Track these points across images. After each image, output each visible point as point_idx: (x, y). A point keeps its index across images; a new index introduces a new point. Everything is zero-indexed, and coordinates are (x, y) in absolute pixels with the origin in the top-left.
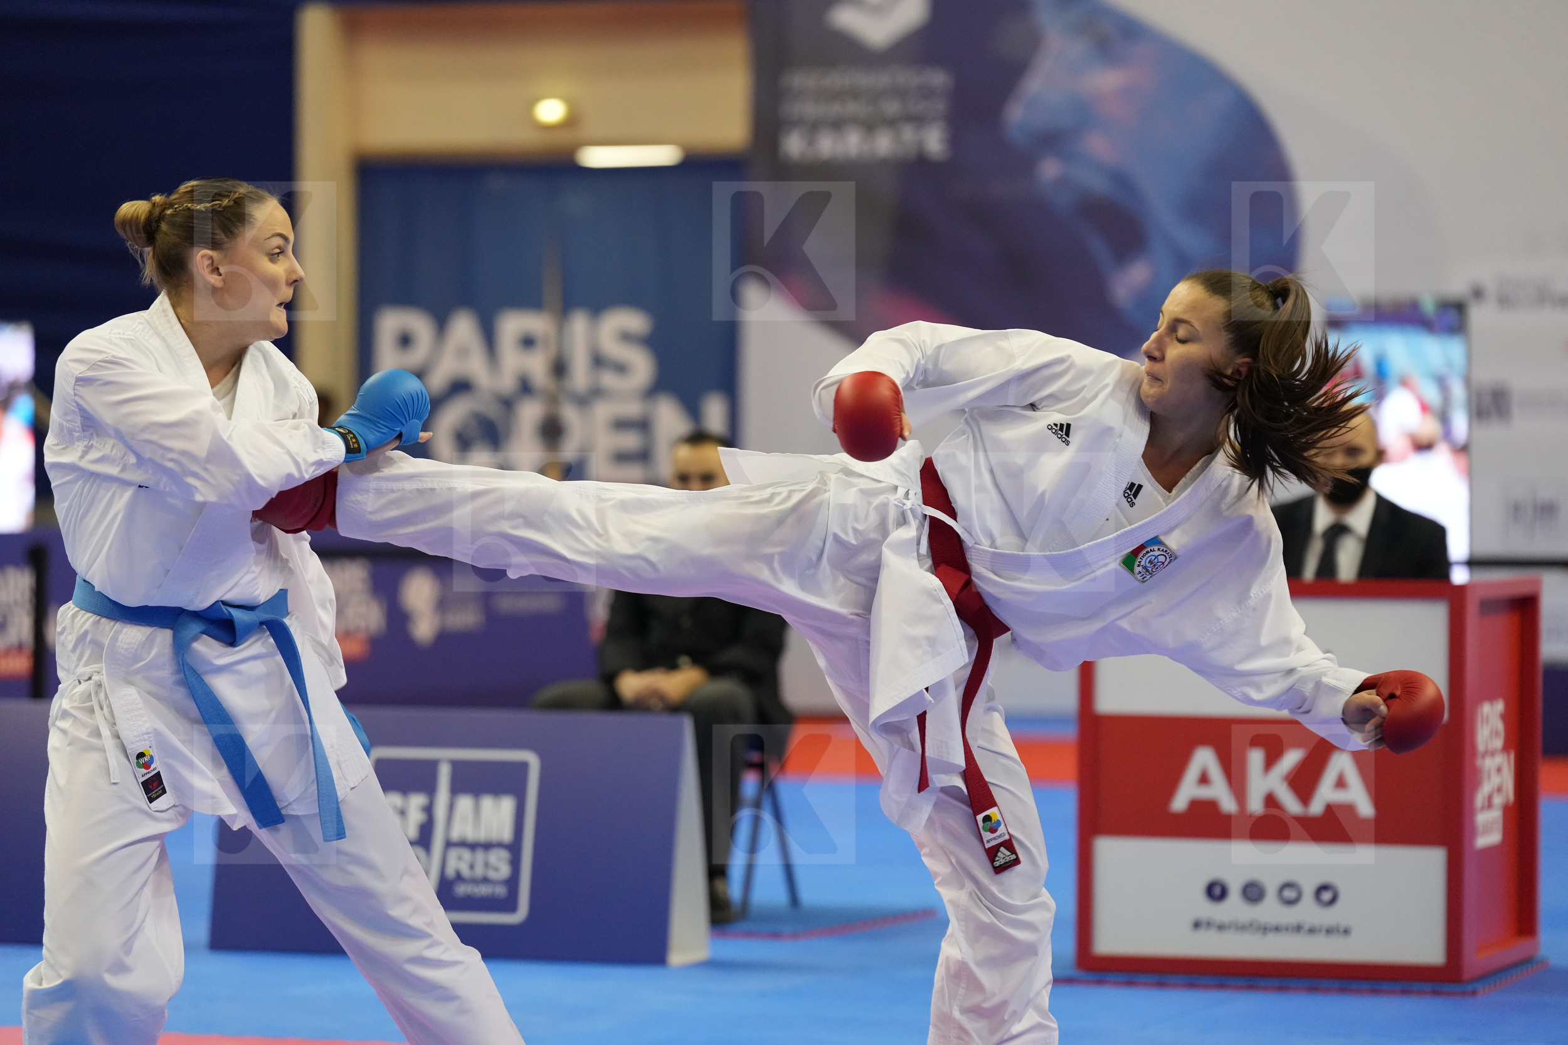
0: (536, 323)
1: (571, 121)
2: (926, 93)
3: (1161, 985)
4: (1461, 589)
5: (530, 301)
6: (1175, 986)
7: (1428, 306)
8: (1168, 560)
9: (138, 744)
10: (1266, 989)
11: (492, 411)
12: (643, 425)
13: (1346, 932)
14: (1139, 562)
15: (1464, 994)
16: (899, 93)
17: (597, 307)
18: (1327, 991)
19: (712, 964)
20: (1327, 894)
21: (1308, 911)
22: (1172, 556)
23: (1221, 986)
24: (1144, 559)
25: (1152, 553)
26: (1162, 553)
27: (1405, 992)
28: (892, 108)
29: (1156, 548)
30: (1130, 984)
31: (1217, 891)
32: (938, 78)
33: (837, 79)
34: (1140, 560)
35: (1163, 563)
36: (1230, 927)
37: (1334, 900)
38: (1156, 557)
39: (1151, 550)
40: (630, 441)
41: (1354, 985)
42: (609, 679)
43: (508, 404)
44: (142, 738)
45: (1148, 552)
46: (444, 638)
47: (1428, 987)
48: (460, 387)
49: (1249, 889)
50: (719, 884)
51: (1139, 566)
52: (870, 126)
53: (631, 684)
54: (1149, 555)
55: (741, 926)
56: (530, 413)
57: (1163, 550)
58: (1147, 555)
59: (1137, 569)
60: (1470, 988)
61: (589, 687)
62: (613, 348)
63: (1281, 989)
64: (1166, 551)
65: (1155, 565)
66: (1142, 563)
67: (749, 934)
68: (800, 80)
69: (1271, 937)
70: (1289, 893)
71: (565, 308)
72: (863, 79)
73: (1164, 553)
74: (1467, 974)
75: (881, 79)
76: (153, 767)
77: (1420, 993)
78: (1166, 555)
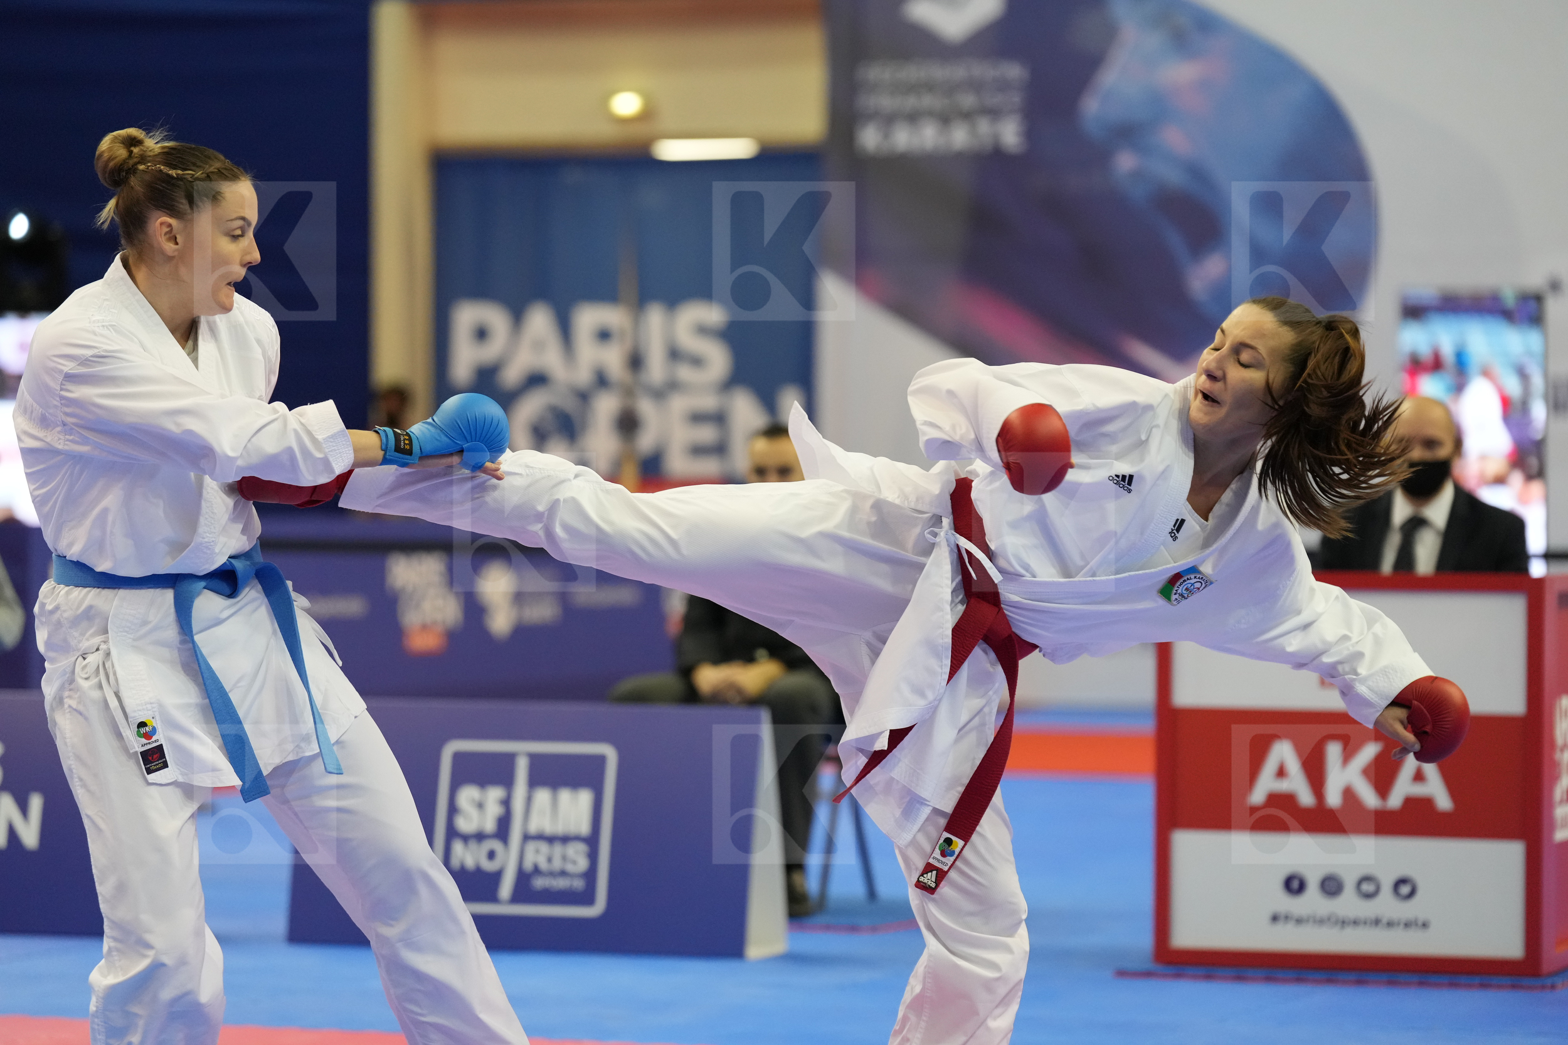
0: (611, 316)
1: (646, 115)
2: (1003, 86)
3: (1240, 978)
4: (1540, 582)
5: (606, 294)
6: (1254, 979)
7: (1509, 298)
8: (1204, 585)
9: (140, 713)
10: (1345, 982)
11: (569, 405)
12: (719, 418)
13: (1425, 925)
14: (1176, 591)
15: (1543, 987)
16: (976, 86)
17: (673, 299)
18: (1407, 984)
19: (791, 958)
20: (1405, 887)
21: (1386, 905)
22: (1206, 582)
23: (1299, 980)
24: (1181, 587)
25: (1188, 581)
26: (1198, 580)
27: (1483, 986)
28: (968, 100)
29: (1192, 577)
30: (1209, 977)
31: (1295, 884)
32: (1014, 71)
33: (913, 72)
34: (1176, 589)
35: (1199, 589)
36: (1308, 921)
37: (1412, 893)
38: (1192, 584)
39: (1188, 579)
40: (707, 434)
41: (1433, 979)
42: (687, 672)
43: (584, 397)
44: (145, 707)
45: (1185, 581)
46: (522, 632)
47: (1506, 980)
48: (537, 380)
49: (1327, 883)
50: (797, 878)
51: (1175, 594)
52: (945, 119)
53: (709, 677)
54: (1186, 583)
55: (819, 919)
56: (606, 407)
57: (1199, 578)
58: (1184, 584)
59: (1174, 597)
60: (1549, 982)
61: (666, 680)
62: (689, 341)
63: (1360, 982)
64: (1202, 578)
65: (1190, 592)
66: (1179, 592)
67: (828, 928)
68: (877, 73)
69: (1349, 931)
70: (1368, 887)
71: (641, 301)
72: (939, 72)
73: (1200, 580)
74: (1546, 967)
75: (957, 72)
76: (154, 738)
77: (1500, 987)
78: (1202, 581)
